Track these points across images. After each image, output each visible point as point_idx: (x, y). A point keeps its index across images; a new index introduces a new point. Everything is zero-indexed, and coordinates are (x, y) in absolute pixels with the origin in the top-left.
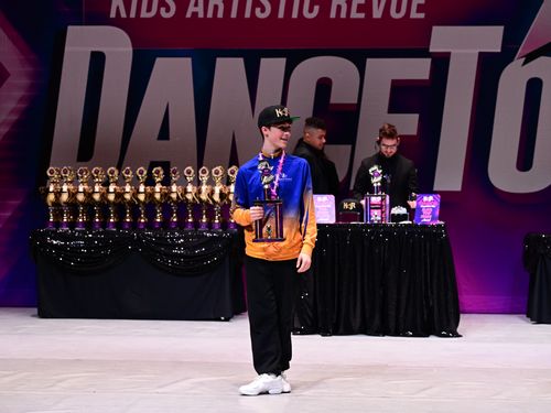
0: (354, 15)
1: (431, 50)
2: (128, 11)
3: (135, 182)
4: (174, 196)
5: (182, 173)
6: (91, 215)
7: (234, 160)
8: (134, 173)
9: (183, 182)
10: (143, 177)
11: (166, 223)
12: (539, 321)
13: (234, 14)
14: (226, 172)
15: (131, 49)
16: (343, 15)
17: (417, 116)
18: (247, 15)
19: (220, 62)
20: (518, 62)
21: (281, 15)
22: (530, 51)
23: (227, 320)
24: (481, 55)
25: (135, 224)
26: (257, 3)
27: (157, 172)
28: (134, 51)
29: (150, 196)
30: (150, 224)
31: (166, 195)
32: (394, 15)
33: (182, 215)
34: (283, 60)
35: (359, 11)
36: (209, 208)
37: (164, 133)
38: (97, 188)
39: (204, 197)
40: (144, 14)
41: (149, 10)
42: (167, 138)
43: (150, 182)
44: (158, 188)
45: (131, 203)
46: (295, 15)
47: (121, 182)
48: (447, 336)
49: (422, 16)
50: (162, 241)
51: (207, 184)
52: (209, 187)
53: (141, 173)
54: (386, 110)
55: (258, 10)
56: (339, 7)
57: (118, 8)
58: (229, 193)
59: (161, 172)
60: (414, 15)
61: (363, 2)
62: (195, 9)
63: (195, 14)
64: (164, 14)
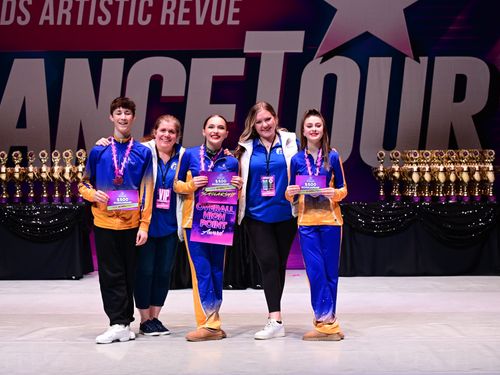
0: (181, 22)
1: (245, 51)
4: (31, 175)
5: (37, 156)
7: (81, 145)
9: (38, 163)
10: (4, 160)
11: (24, 199)
13: (79, 22)
14: (74, 155)
16: (171, 23)
17: (234, 106)
18: (91, 22)
19: (69, 62)
20: (317, 61)
21: (119, 22)
22: (325, 52)
23: (76, 279)
24: (288, 56)
26: (99, 12)
27: (16, 155)
29: (11, 175)
30: (11, 200)
31: (24, 175)
32: (214, 21)
33: (38, 192)
34: (121, 61)
35: (184, 19)
36: (61, 185)
37: (22, 122)
39: (56, 176)
40: (3, 22)
41: (7, 18)
42: (25, 127)
43: (10, 164)
44: (17, 169)
46: (131, 22)
49: (237, 22)
50: (21, 213)
51: (59, 165)
52: (61, 167)
53: (3, 156)
54: (209, 101)
55: (100, 18)
56: (168, 16)
58: (78, 172)
59: (20, 156)
60: (231, 22)
61: (188, 11)
62: (47, 18)
63: (47, 22)
64: (20, 22)
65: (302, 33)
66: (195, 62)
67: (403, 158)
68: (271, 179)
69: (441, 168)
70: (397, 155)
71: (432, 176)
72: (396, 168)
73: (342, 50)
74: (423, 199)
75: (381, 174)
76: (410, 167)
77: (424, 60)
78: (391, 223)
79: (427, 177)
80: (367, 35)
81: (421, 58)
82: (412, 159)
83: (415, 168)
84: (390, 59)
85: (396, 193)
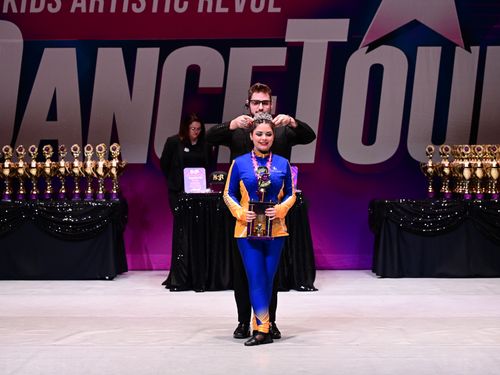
0: (219, 9)
1: (287, 40)
2: (19, 6)
3: (27, 159)
4: (62, 170)
5: (69, 150)
7: (115, 138)
8: (27, 150)
9: (70, 158)
10: (34, 154)
11: (55, 194)
12: (384, 276)
13: (113, 9)
14: (108, 149)
15: (21, 41)
16: (209, 10)
17: (275, 97)
18: (125, 9)
19: (101, 51)
20: (362, 50)
21: (155, 9)
22: (370, 41)
23: (111, 279)
24: (333, 47)
25: (27, 196)
27: (47, 149)
28: (25, 43)
29: (41, 170)
30: (42, 196)
31: (55, 170)
32: (254, 9)
33: (70, 187)
34: (156, 51)
35: (223, 6)
36: (94, 181)
37: (52, 115)
39: (89, 171)
40: (33, 10)
41: (37, 6)
42: (55, 119)
43: (41, 158)
44: (48, 163)
45: (24, 177)
46: (167, 9)
47: (15, 158)
48: (305, 290)
49: (278, 10)
50: (52, 210)
52: (94, 162)
53: (33, 150)
55: (134, 6)
56: (206, 4)
57: (10, 5)
58: (112, 167)
59: (51, 150)
60: (272, 9)
62: (79, 5)
63: (78, 9)
64: (51, 9)
65: (347, 21)
66: (234, 51)
67: (453, 154)
69: (494, 164)
70: (447, 149)
71: (484, 172)
72: (446, 163)
73: (390, 39)
74: (474, 196)
75: (430, 170)
76: (461, 162)
77: (476, 49)
78: (441, 221)
79: (479, 173)
80: (415, 24)
81: (471, 48)
82: (463, 154)
83: (466, 163)
84: (440, 48)
85: (446, 190)
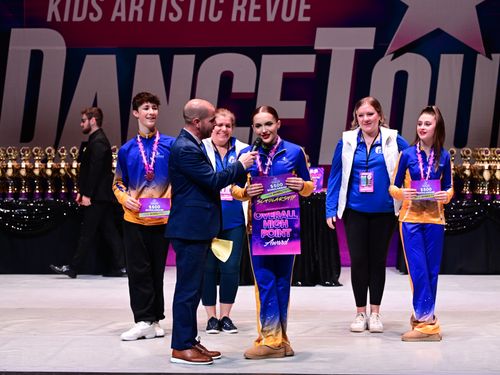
0: (252, 18)
1: (316, 48)
2: (62, 16)
3: (69, 160)
6: (32, 187)
8: (68, 152)
10: (75, 155)
13: (151, 19)
15: (64, 48)
16: (242, 19)
17: (304, 103)
18: (162, 19)
19: (140, 58)
20: (387, 57)
21: (190, 19)
22: (396, 49)
24: (358, 52)
25: (69, 195)
26: (170, 9)
28: (68, 50)
32: (285, 18)
34: (194, 56)
35: (255, 15)
38: (37, 165)
40: (76, 18)
41: (80, 15)
45: (65, 177)
46: (202, 19)
47: (57, 159)
48: (331, 285)
49: (308, 19)
53: (74, 151)
54: (279, 97)
55: (171, 15)
56: (239, 12)
57: (53, 14)
60: (301, 18)
61: (258, 7)
62: (119, 14)
63: (118, 18)
64: (92, 18)
65: (374, 29)
67: (474, 156)
68: (370, 175)
70: (468, 152)
72: (467, 165)
73: (413, 47)
74: (494, 197)
76: (481, 165)
77: (496, 57)
78: (461, 221)
79: (498, 175)
80: (438, 32)
81: (493, 55)
82: (483, 157)
83: (486, 166)
84: (462, 56)
85: (466, 190)
